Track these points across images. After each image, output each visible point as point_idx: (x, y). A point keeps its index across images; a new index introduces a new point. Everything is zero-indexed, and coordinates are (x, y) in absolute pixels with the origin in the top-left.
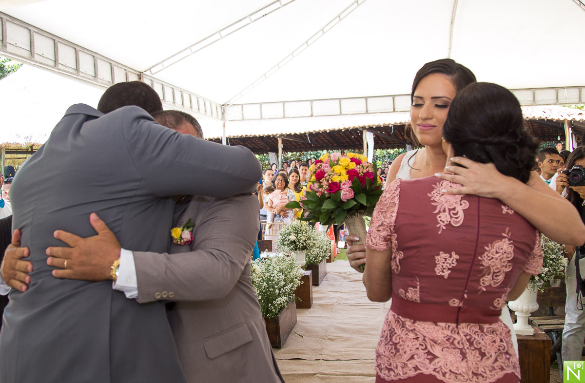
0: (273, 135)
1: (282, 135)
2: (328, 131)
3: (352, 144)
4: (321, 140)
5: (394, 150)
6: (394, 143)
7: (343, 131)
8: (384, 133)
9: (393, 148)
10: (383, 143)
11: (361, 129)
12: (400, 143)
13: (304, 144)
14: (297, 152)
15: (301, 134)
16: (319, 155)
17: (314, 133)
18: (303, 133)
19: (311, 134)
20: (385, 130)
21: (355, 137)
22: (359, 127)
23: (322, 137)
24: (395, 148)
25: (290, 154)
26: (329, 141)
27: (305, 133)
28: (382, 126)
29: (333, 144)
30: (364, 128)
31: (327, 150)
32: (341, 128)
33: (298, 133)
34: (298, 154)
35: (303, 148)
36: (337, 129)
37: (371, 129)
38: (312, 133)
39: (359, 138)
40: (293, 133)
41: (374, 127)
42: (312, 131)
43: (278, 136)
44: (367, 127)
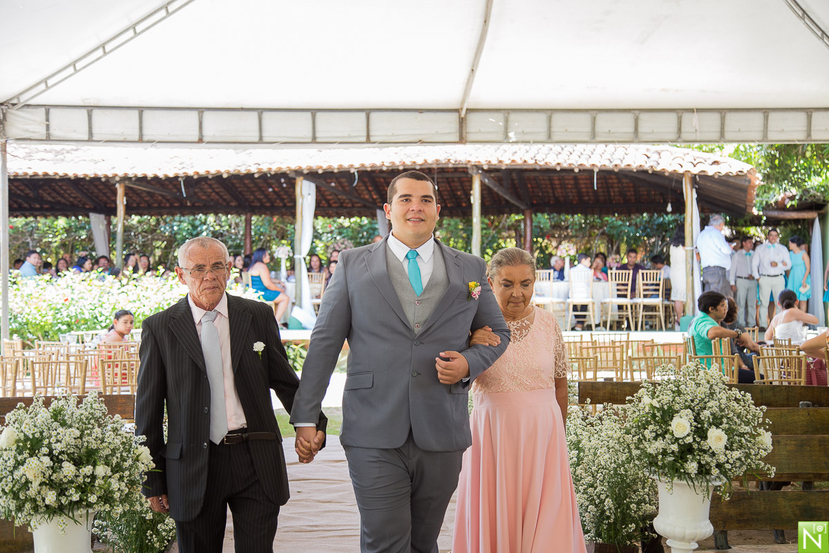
0: (106, 176)
1: (125, 178)
2: (225, 176)
3: (268, 204)
4: (205, 192)
5: (353, 220)
6: (353, 207)
7: (256, 176)
8: (333, 184)
9: (350, 216)
10: (330, 206)
11: (292, 175)
12: (365, 206)
13: (168, 200)
14: (151, 216)
15: (168, 179)
16: (197, 223)
17: (196, 177)
18: (171, 175)
19: (188, 179)
20: (337, 178)
21: (274, 191)
22: (290, 170)
23: (206, 186)
24: (353, 217)
25: (135, 219)
26: (221, 197)
27: (176, 177)
28: (336, 171)
29: (228, 203)
30: (299, 172)
31: (216, 214)
32: (254, 169)
33: (161, 175)
34: (153, 220)
35: (165, 208)
36: (243, 171)
37: (312, 175)
38: (191, 178)
39: (282, 193)
40: (150, 175)
41: (320, 172)
42: (191, 173)
43: (117, 179)
44: (305, 172)
